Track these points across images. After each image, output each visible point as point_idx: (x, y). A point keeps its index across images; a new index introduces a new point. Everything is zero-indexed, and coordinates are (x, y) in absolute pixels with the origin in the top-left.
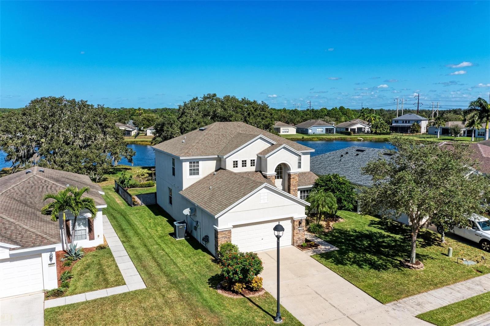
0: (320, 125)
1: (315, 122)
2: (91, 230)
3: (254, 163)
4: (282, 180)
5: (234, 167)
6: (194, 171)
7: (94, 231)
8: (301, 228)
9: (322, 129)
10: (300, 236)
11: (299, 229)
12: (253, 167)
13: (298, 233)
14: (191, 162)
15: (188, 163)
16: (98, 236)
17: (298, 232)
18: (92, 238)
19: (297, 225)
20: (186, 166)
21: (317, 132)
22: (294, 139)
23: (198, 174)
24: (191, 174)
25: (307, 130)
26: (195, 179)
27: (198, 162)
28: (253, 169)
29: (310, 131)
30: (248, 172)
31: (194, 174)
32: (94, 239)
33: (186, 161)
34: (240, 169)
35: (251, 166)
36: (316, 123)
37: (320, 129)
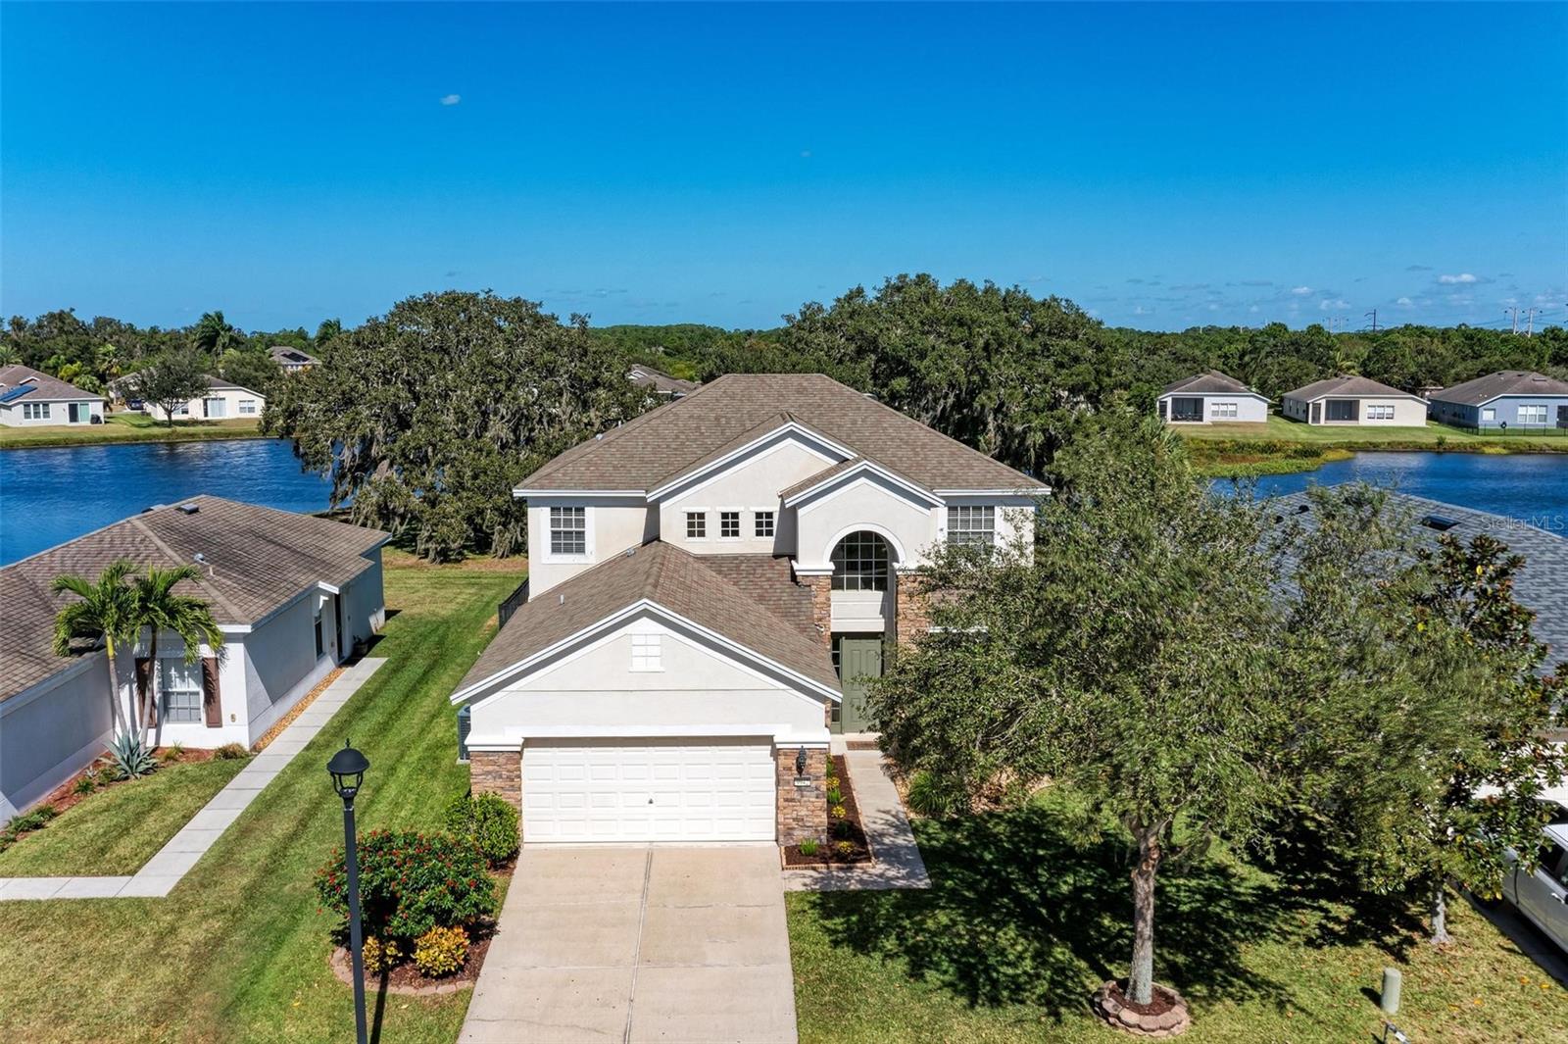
0: (1533, 393)
1: (1515, 382)
2: (211, 696)
3: (770, 524)
4: (880, 594)
5: (691, 534)
6: (568, 541)
7: (219, 701)
8: (808, 783)
9: (1543, 411)
10: (803, 812)
11: (796, 783)
12: (764, 538)
13: (792, 800)
14: (556, 506)
15: (547, 510)
16: (233, 717)
17: (796, 796)
18: (214, 722)
19: (790, 769)
20: (540, 522)
21: (1520, 421)
22: (1400, 443)
23: (581, 549)
24: (556, 549)
25: (1474, 412)
26: (571, 565)
27: (580, 510)
28: (767, 545)
29: (1486, 417)
30: (742, 555)
31: (568, 550)
32: (221, 726)
33: (540, 502)
34: (714, 543)
35: (759, 533)
36: (1518, 385)
37: (1532, 411)
